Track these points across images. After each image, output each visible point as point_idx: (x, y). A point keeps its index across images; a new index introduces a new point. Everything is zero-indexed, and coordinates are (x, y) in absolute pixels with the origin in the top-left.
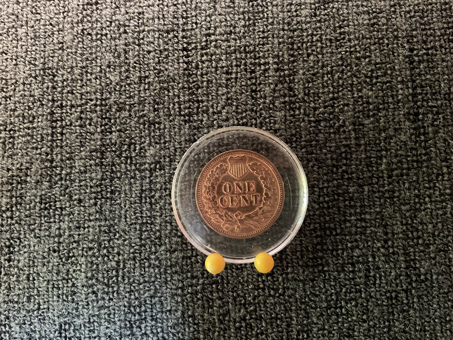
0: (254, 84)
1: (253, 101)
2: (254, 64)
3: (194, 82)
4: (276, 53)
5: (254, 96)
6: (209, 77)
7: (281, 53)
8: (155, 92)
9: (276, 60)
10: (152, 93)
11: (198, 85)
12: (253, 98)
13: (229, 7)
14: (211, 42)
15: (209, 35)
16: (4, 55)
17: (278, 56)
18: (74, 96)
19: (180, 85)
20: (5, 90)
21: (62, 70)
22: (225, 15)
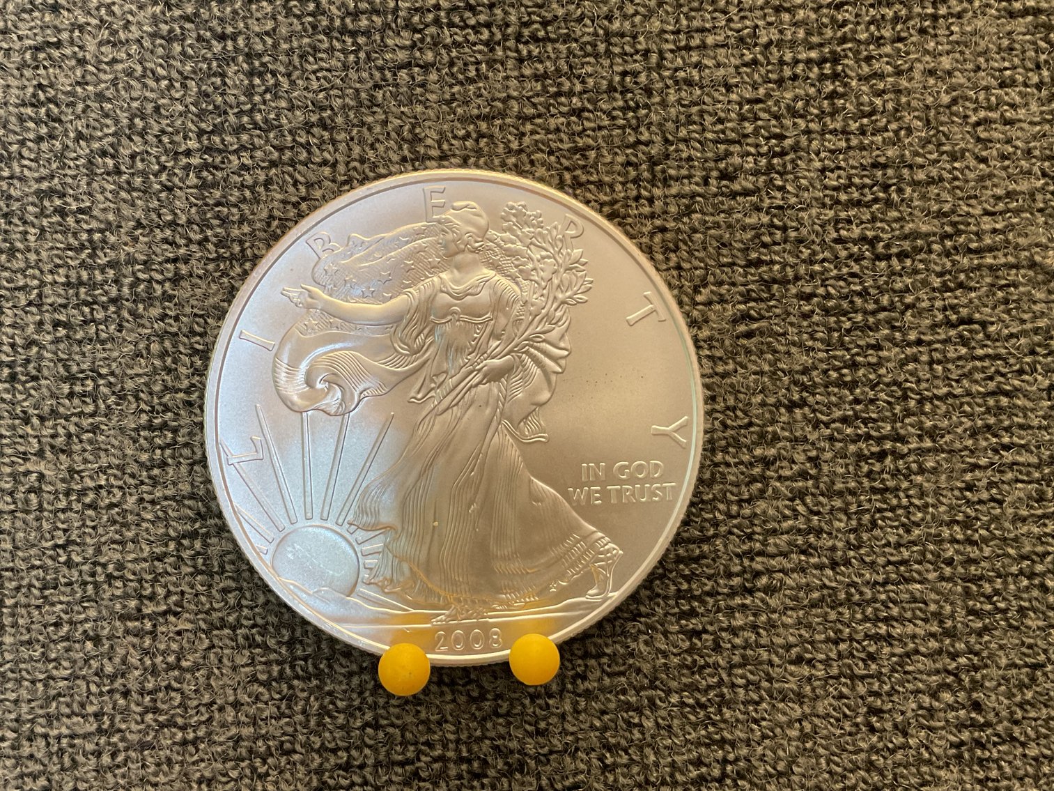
0: (877, 694)
1: (875, 739)
2: (877, 638)
3: (709, 687)
4: (933, 607)
5: (877, 725)
6: (752, 673)
7: (948, 608)
8: (606, 717)
9: (935, 628)
10: (597, 723)
11: (722, 695)
12: (872, 730)
13: (804, 475)
14: (757, 574)
15: (751, 554)
16: (172, 619)
17: (938, 616)
18: (381, 734)
19: (674, 699)
20: (180, 721)
21: (343, 661)
22: (792, 500)
